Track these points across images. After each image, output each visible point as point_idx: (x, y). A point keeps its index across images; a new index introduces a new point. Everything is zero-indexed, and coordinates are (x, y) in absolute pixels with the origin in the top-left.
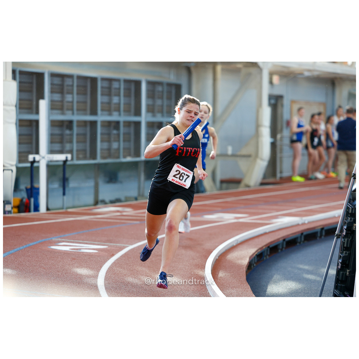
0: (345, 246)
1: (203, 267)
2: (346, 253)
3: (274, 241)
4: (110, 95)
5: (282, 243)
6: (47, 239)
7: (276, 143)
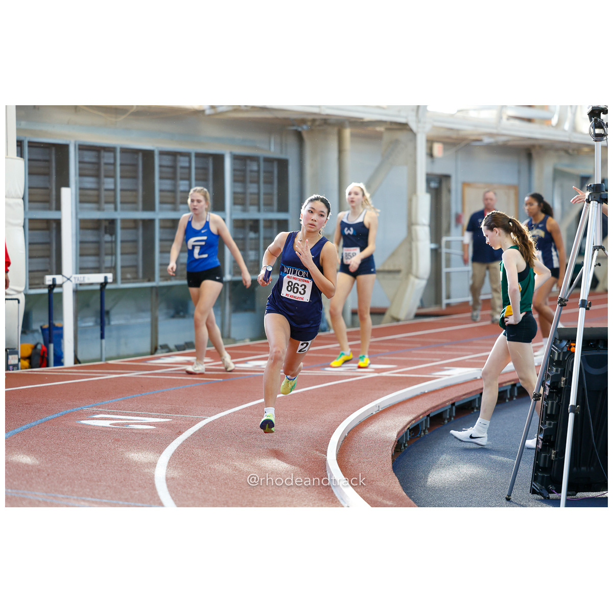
0: (549, 412)
1: (324, 450)
2: (550, 424)
3: (437, 406)
4: (174, 178)
5: (449, 409)
6: (75, 409)
7: (439, 251)
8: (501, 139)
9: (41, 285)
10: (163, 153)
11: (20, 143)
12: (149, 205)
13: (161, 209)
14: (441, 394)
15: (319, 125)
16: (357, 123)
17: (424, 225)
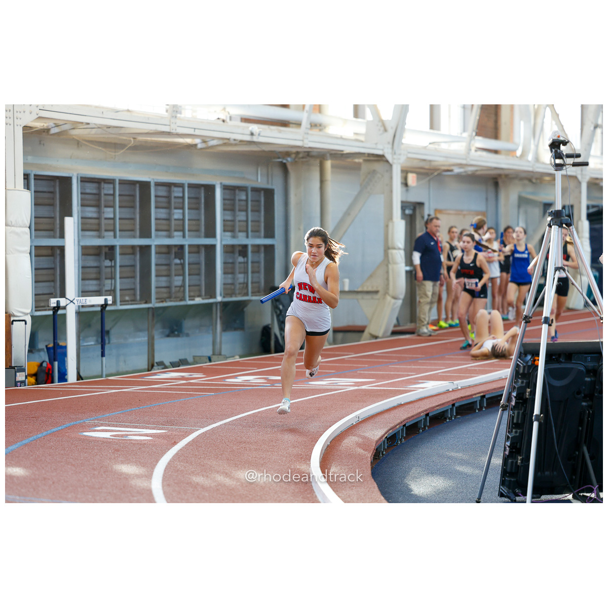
0: (515, 421)
1: (308, 458)
2: (516, 432)
3: (413, 416)
4: (168, 207)
5: (424, 419)
6: (78, 422)
8: (470, 169)
9: (46, 307)
10: (158, 184)
11: (26, 177)
12: (145, 233)
13: (157, 236)
15: (303, 158)
16: (337, 155)
17: (399, 249)
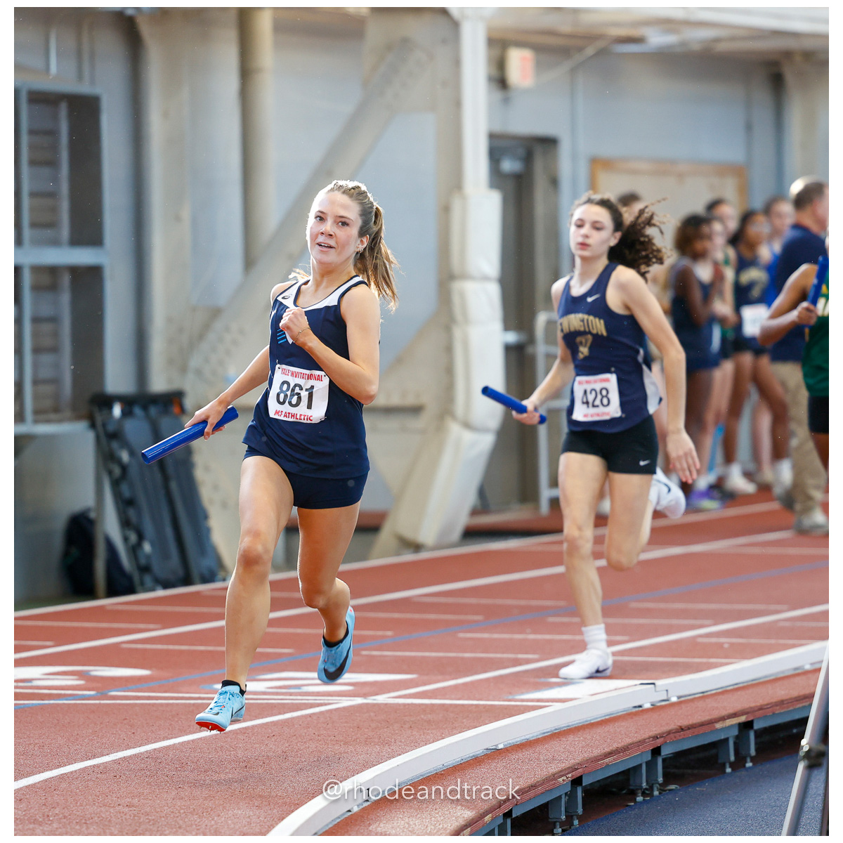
3: (533, 787)
5: (566, 794)
7: (530, 350)
8: (697, 36)
14: (544, 751)
17: (485, 278)
